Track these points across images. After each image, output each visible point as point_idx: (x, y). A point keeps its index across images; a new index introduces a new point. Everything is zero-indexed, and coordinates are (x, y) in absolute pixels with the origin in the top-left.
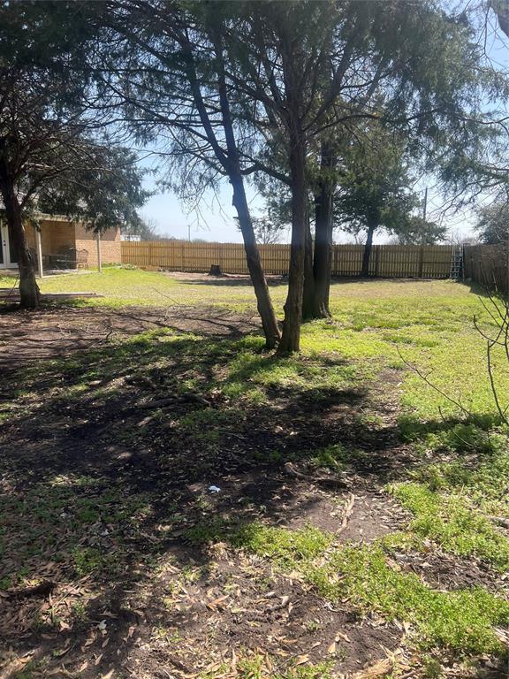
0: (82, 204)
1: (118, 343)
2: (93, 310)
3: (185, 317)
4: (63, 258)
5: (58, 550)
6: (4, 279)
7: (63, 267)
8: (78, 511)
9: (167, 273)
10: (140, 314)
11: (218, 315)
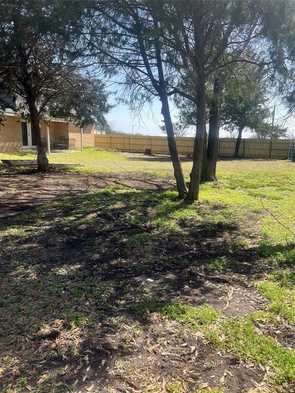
0: (73, 112)
1: (92, 193)
2: (78, 174)
3: (131, 179)
4: (61, 143)
5: (60, 312)
6: (28, 154)
7: (61, 148)
8: (72, 290)
9: (120, 153)
10: (105, 177)
11: (150, 178)
